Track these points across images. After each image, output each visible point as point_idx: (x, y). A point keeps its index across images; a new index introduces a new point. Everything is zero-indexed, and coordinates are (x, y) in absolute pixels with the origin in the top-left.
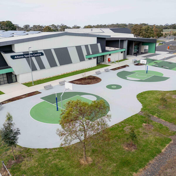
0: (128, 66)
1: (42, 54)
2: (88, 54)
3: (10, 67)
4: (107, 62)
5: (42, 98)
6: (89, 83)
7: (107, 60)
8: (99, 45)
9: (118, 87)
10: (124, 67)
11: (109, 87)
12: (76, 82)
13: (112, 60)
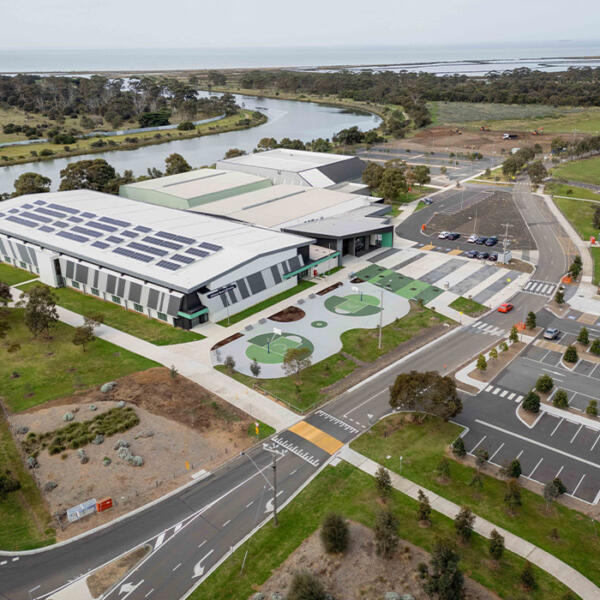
0: (341, 284)
1: (235, 286)
2: (286, 273)
3: (205, 307)
4: (312, 276)
5: (249, 341)
6: (291, 320)
7: (312, 273)
8: (300, 257)
9: (324, 324)
10: (336, 286)
11: (314, 324)
12: (276, 318)
13: (319, 272)
